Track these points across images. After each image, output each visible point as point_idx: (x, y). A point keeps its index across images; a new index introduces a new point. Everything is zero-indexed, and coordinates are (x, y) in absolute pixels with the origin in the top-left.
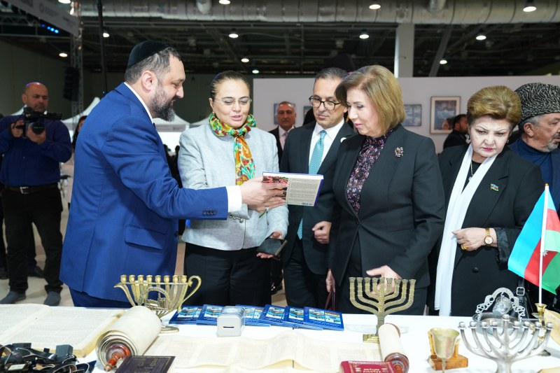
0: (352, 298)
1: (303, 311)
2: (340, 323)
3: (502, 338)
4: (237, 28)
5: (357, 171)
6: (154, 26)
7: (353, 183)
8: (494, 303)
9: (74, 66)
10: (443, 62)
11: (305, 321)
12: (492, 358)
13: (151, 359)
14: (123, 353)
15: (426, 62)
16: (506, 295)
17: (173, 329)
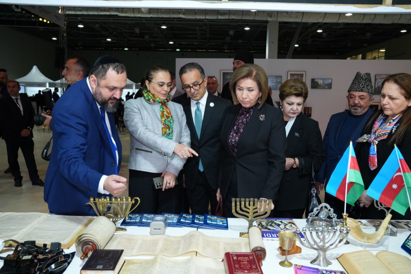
0: (233, 211)
1: (203, 217)
2: (226, 225)
3: (321, 237)
4: (166, 22)
5: (235, 128)
6: (112, 21)
7: (233, 135)
8: (319, 213)
9: (62, 46)
10: (296, 46)
11: (204, 224)
12: (315, 249)
13: (109, 252)
14: (92, 248)
15: (286, 46)
16: (326, 207)
17: (123, 229)
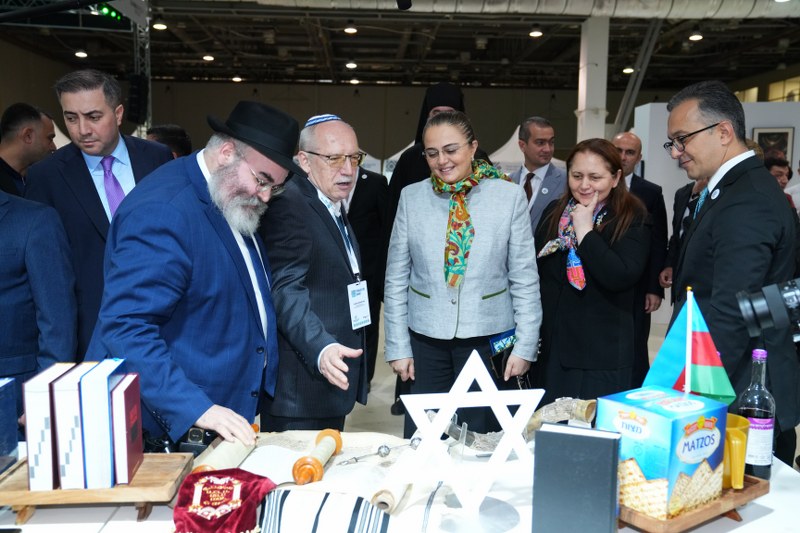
4: (355, 19)
6: (236, 15)
9: (139, 73)
